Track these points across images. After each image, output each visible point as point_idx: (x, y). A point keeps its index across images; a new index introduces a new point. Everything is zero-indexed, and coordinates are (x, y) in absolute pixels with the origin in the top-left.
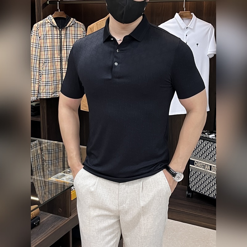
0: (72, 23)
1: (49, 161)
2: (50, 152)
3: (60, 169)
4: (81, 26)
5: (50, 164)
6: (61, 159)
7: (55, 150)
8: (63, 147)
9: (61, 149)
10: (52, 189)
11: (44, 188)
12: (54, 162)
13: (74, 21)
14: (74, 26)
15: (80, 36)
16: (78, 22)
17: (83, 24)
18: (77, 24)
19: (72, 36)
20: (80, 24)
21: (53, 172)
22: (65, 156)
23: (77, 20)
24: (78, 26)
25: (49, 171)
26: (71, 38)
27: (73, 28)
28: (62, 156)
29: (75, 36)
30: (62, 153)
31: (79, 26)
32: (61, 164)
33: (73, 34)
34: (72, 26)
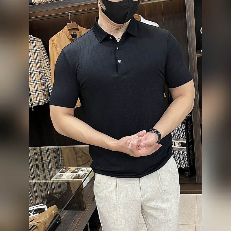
0: (30, 39)
1: (31, 167)
2: (30, 159)
3: (40, 172)
4: (38, 41)
5: (32, 169)
6: (40, 163)
7: (34, 156)
8: (40, 152)
9: (39, 154)
10: (38, 191)
11: (31, 192)
12: (35, 166)
13: (31, 37)
14: (32, 42)
15: (38, 50)
16: (35, 38)
17: (39, 39)
18: (34, 40)
19: (32, 51)
20: (37, 39)
21: (35, 175)
22: (44, 160)
23: (34, 36)
24: (35, 41)
25: (32, 176)
26: (31, 53)
27: (31, 43)
28: (40, 160)
29: (34, 51)
30: (40, 157)
31: (37, 41)
32: (41, 167)
33: (33, 49)
34: (31, 42)
